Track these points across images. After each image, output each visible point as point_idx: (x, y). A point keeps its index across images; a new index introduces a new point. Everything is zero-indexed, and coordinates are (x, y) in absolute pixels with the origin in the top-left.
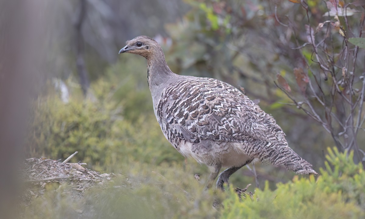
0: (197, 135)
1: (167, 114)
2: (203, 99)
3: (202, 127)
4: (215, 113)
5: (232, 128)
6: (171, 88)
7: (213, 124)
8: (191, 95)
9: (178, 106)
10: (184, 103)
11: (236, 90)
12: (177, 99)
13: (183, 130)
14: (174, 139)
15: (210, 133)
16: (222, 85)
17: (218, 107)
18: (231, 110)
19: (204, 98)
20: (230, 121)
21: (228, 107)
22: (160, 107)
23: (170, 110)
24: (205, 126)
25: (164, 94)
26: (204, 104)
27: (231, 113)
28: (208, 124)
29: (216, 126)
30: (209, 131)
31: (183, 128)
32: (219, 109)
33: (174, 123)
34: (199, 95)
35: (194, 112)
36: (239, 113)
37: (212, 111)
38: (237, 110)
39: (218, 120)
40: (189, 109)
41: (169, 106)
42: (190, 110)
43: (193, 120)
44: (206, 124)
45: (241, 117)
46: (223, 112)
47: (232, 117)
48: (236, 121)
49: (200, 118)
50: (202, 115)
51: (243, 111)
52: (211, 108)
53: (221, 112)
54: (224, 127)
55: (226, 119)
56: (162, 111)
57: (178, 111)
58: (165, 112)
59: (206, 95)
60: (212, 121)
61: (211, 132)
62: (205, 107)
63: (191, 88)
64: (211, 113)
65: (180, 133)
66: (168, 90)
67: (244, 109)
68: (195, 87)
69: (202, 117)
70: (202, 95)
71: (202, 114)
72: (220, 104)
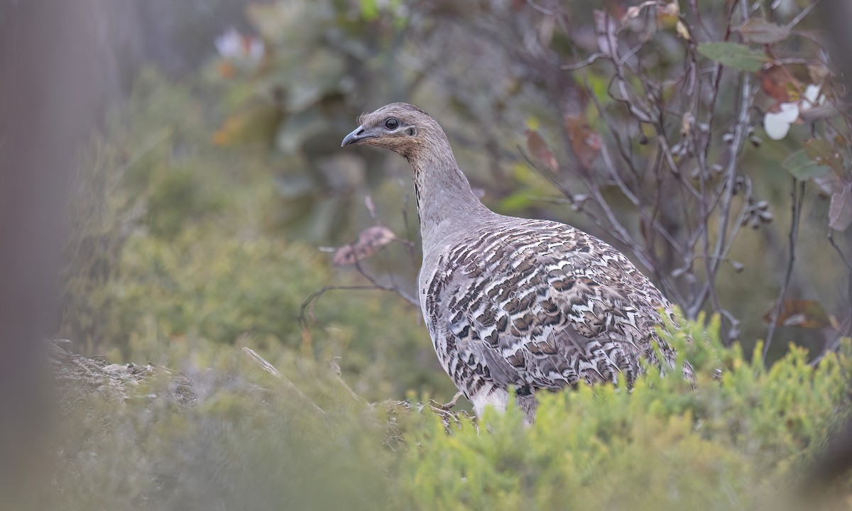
0: (525, 376)
1: (453, 311)
2: (545, 285)
3: (540, 357)
4: (574, 325)
5: (612, 370)
6: (464, 248)
7: (566, 353)
8: (514, 271)
9: (481, 295)
10: (496, 289)
11: (622, 258)
12: (478, 276)
13: (489, 359)
14: (465, 380)
15: (558, 376)
16: (589, 243)
17: (581, 308)
18: (613, 322)
19: (546, 282)
20: (609, 352)
21: (606, 311)
22: (435, 289)
23: (460, 303)
24: (546, 356)
25: (446, 260)
26: (546, 298)
27: (612, 330)
28: (556, 353)
29: (574, 358)
30: (556, 371)
31: (491, 353)
32: (584, 315)
33: (468, 339)
34: (535, 272)
35: (521, 315)
36: (631, 330)
37: (566, 320)
38: (626, 321)
39: (579, 344)
40: (510, 307)
41: (457, 291)
42: (513, 309)
43: (519, 336)
44: (550, 351)
45: (637, 342)
46: (592, 324)
47: (615, 341)
48: (624, 354)
49: (535, 334)
50: (541, 324)
51: (640, 325)
52: (562, 312)
53: (587, 324)
54: (594, 366)
55: (599, 345)
56: (439, 304)
57: (483, 307)
58: (448, 305)
59: (551, 274)
60: (566, 345)
61: (562, 373)
62: (548, 306)
63: (514, 251)
64: (564, 324)
65: (483, 366)
66: (456, 252)
67: (644, 320)
68: (523, 248)
69: (542, 331)
70: (542, 272)
71: (543, 323)
72: (585, 302)
